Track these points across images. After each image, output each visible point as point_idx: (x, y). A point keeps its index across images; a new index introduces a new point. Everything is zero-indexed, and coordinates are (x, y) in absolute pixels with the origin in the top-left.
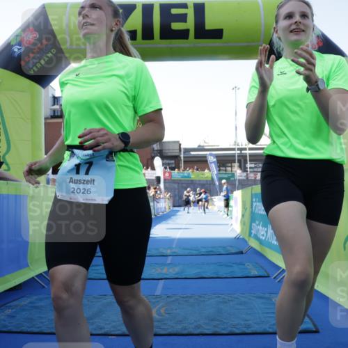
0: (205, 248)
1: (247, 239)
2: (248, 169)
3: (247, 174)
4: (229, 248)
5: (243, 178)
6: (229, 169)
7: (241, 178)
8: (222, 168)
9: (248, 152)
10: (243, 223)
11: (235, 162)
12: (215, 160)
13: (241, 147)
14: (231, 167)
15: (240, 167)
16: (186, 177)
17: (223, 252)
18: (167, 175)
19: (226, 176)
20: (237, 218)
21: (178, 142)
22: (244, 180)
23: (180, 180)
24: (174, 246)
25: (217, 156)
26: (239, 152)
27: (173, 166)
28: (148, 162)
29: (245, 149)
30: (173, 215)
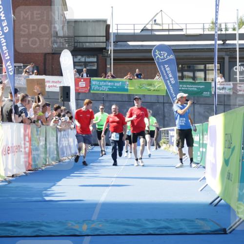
0: (152, 221)
1: (233, 206)
2: (238, 76)
3: (235, 85)
4: (201, 223)
5: (227, 92)
6: (201, 75)
7: (222, 92)
8: (186, 73)
9: (237, 42)
10: (226, 176)
11: (212, 63)
12: (172, 57)
13: (223, 32)
14: (205, 70)
15: (222, 71)
16: (118, 89)
17: (188, 230)
18: (82, 84)
19: (194, 88)
20: (214, 166)
21: (105, 21)
22: (229, 96)
23: (107, 95)
24: (95, 217)
25: (176, 51)
26: (221, 42)
27: (95, 68)
28: (45, 59)
29: (233, 37)
30: (93, 161)
